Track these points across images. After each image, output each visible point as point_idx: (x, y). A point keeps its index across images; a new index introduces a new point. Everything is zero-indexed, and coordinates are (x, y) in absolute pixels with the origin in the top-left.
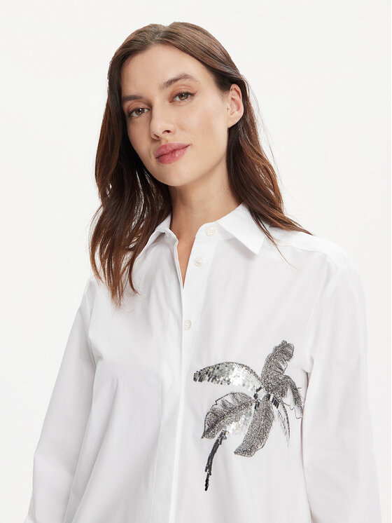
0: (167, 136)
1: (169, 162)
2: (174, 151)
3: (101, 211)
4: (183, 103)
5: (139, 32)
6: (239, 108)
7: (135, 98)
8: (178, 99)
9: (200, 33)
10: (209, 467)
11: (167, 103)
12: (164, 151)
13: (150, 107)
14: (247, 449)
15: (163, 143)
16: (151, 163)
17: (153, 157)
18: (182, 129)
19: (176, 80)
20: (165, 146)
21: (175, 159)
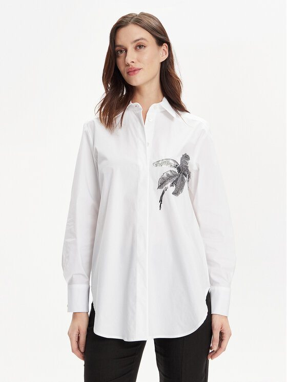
0: (132, 64)
1: (132, 75)
2: (135, 71)
3: (105, 95)
4: (140, 50)
5: (124, 17)
6: (166, 54)
7: (120, 46)
8: (138, 48)
9: (152, 19)
10: (161, 201)
11: (134, 50)
12: (131, 70)
13: (126, 51)
14: (176, 193)
15: (131, 67)
16: (125, 75)
17: (126, 72)
18: (139, 61)
19: (138, 40)
20: (131, 68)
21: (135, 74)
